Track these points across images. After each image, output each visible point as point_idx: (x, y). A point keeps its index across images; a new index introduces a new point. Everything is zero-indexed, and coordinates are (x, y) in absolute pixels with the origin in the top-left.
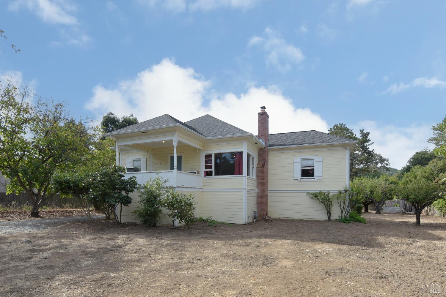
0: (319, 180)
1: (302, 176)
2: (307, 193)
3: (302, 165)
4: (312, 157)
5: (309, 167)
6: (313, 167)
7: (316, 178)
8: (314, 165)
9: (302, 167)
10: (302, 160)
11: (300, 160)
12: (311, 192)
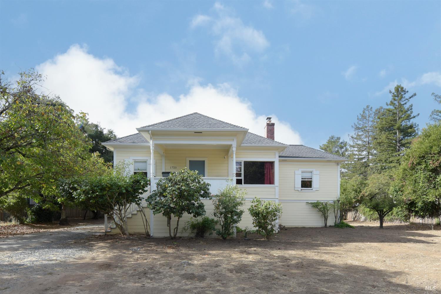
0: (317, 192)
1: (302, 187)
2: (307, 202)
3: (302, 177)
4: (311, 170)
5: (307, 179)
6: (311, 179)
7: (314, 190)
8: (312, 177)
9: (302, 179)
10: (302, 172)
11: (300, 172)
12: (310, 202)
